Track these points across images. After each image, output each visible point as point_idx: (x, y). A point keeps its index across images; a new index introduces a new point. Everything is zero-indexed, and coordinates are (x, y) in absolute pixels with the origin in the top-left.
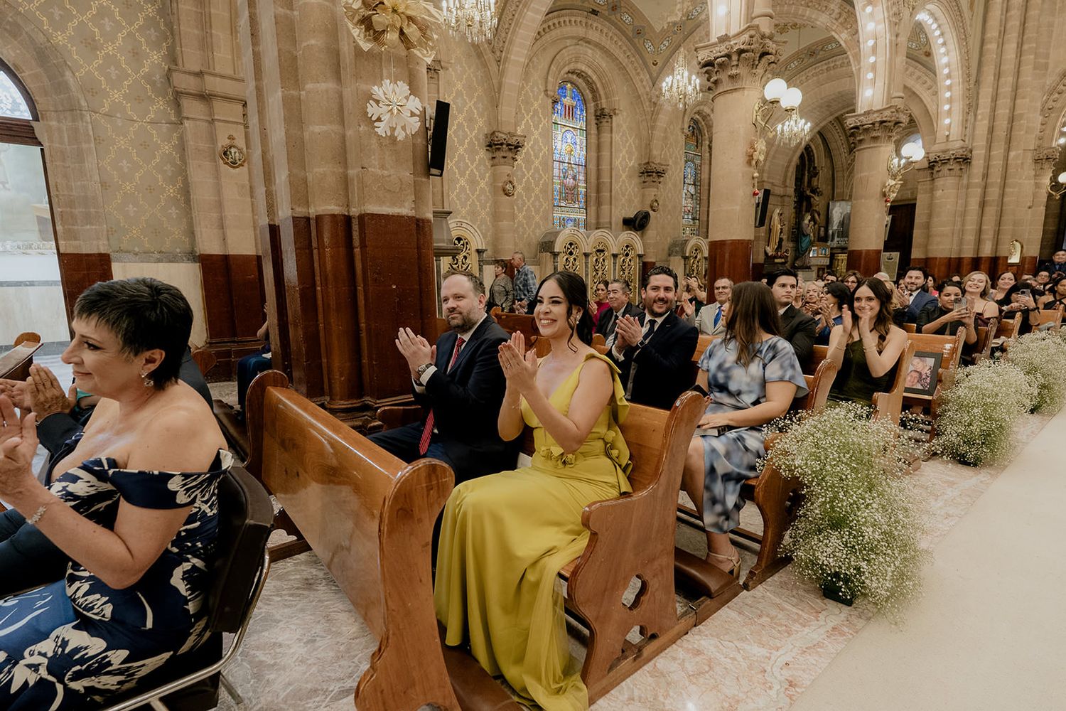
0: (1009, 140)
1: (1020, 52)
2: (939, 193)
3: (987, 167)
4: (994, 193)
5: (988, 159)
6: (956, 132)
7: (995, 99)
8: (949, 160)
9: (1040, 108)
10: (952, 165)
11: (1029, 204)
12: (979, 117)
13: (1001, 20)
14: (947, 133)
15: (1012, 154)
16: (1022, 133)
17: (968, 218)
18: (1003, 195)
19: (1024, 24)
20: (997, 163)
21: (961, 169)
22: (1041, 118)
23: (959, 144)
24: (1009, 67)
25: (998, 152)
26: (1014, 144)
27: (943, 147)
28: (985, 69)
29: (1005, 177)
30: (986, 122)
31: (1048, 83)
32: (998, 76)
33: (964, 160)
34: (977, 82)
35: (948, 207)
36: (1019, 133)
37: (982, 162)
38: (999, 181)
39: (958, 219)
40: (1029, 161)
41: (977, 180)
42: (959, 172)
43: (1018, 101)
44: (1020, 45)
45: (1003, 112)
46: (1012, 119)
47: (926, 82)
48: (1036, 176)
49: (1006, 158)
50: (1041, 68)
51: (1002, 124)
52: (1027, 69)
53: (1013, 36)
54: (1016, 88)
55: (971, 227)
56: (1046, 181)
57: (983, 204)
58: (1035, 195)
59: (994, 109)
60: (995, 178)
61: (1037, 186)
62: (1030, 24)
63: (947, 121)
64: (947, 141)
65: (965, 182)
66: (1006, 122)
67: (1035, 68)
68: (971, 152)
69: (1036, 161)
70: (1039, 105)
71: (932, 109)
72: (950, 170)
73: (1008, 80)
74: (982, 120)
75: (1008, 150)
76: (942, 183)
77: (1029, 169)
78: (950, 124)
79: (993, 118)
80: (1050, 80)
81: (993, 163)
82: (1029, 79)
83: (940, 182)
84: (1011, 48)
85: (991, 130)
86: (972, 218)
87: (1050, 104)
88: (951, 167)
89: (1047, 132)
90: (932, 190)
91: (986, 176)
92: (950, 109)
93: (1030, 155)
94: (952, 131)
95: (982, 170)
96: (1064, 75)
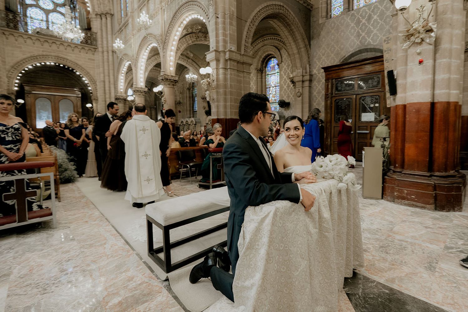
9: (6, 76)
16: (2, 83)
22: (7, 79)
50: (4, 62)
70: (5, 74)
87: (9, 75)
89: (10, 85)
93: (6, 91)
96: (12, 67)
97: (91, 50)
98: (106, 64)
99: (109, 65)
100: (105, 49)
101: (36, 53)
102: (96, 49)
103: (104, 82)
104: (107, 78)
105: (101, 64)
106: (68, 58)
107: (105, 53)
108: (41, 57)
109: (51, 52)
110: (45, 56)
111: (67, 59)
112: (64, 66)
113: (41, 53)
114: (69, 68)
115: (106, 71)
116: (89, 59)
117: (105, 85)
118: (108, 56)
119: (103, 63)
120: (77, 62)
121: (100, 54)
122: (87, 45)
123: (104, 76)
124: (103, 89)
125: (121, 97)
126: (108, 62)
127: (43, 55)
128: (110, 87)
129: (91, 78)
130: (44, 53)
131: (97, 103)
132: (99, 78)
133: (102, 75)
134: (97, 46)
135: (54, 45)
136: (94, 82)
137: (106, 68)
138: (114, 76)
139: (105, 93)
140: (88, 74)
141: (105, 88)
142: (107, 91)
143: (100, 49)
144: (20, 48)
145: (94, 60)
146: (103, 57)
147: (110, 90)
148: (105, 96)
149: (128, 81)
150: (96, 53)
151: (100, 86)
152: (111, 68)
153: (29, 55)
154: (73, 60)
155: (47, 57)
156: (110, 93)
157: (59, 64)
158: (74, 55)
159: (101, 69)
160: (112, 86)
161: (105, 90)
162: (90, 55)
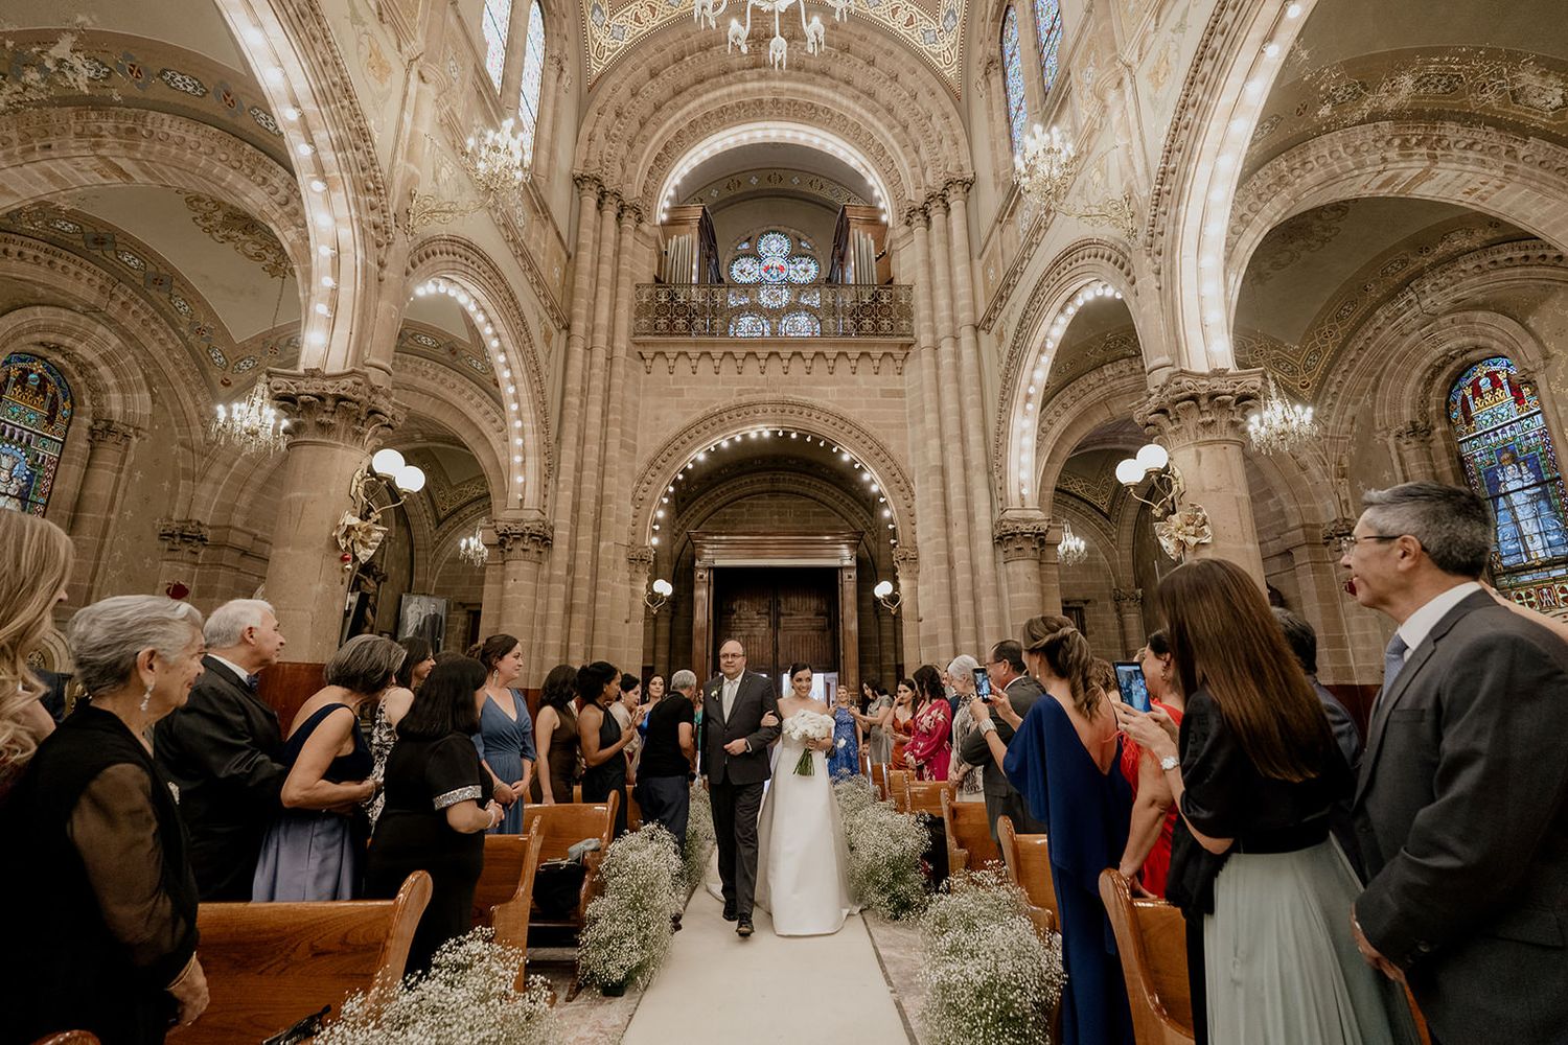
0: (598, 526)
1: (605, 423)
2: (510, 584)
3: (574, 557)
4: (582, 595)
5: (573, 546)
6: (532, 496)
7: (579, 468)
8: (522, 535)
9: (630, 497)
10: (526, 543)
11: (626, 617)
12: (561, 485)
13: (583, 377)
14: (520, 496)
15: (603, 545)
16: (613, 519)
17: (550, 627)
18: (594, 600)
19: (608, 390)
20: (585, 552)
21: (540, 552)
22: (632, 508)
23: (535, 515)
24: (593, 432)
25: (585, 538)
26: (604, 532)
27: (514, 515)
28: (566, 425)
29: (595, 575)
30: (569, 493)
31: (637, 468)
32: (582, 440)
33: (544, 540)
34: (558, 439)
35: (523, 606)
36: (609, 520)
37: (566, 547)
38: (588, 578)
39: (538, 628)
40: (623, 559)
41: (560, 572)
42: (536, 556)
43: (606, 479)
44: (605, 414)
45: (589, 487)
46: (600, 500)
47: (495, 421)
48: (631, 580)
49: (596, 549)
50: (629, 448)
51: (589, 503)
52: (614, 443)
53: (596, 397)
54: (603, 463)
55: (554, 642)
56: (643, 589)
57: (569, 609)
58: (631, 604)
59: (578, 481)
60: (583, 574)
61: (633, 593)
62: (615, 393)
63: (520, 479)
64: (521, 508)
65: (546, 572)
66: (593, 501)
67: (621, 446)
68: (552, 529)
69: (631, 561)
70: (629, 491)
71: (502, 459)
72: (524, 550)
73: (593, 448)
74: (563, 490)
75: (597, 539)
76: (514, 569)
77: (623, 572)
78: (525, 483)
79: (578, 493)
80: (640, 466)
81: (580, 552)
82: (617, 455)
83: (512, 567)
84: (595, 410)
85: (576, 507)
86: (555, 626)
87: (640, 494)
88: (525, 547)
89: (640, 527)
90: (502, 580)
91: (571, 569)
92: (524, 462)
93: (623, 551)
94: (527, 494)
95: (566, 559)
96: (651, 464)
97: (891, 355)
98: (948, 388)
99: (960, 393)
100: (944, 327)
101: (720, 404)
102: (910, 345)
103: (943, 471)
104: (953, 448)
105: (929, 396)
106: (817, 401)
107: (946, 347)
108: (734, 413)
109: (763, 391)
110: (745, 409)
111: (812, 407)
112: (803, 437)
113: (733, 401)
114: (816, 440)
115: (951, 422)
116: (886, 393)
117: (944, 486)
118: (957, 356)
119: (938, 392)
120: (844, 411)
121: (926, 357)
122: (878, 339)
123: (942, 448)
124: (939, 503)
125: (1023, 527)
126: (958, 380)
127: (739, 407)
128: (967, 491)
129: (894, 469)
130: (744, 399)
131: (913, 576)
132: (919, 459)
133: (934, 443)
134: (912, 336)
135: (774, 364)
136: (901, 482)
137: (950, 405)
138: (984, 430)
139: (947, 524)
140: (880, 453)
141: (945, 497)
142: (957, 511)
143: (925, 339)
144: (680, 393)
145: (900, 394)
146: (937, 366)
147: (968, 504)
148: (948, 536)
149: (1050, 443)
150: (907, 366)
151: (925, 493)
152: (970, 397)
153: (699, 414)
154: (831, 407)
155: (751, 409)
156: (970, 518)
157: (787, 434)
158: (835, 388)
159: (930, 419)
160: (979, 481)
161: (946, 510)
162: (888, 379)
